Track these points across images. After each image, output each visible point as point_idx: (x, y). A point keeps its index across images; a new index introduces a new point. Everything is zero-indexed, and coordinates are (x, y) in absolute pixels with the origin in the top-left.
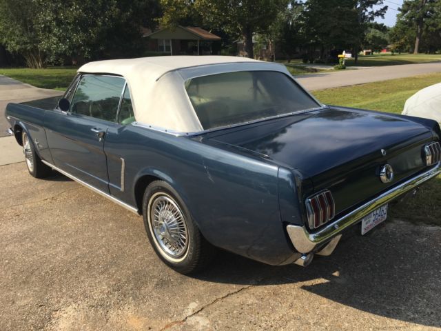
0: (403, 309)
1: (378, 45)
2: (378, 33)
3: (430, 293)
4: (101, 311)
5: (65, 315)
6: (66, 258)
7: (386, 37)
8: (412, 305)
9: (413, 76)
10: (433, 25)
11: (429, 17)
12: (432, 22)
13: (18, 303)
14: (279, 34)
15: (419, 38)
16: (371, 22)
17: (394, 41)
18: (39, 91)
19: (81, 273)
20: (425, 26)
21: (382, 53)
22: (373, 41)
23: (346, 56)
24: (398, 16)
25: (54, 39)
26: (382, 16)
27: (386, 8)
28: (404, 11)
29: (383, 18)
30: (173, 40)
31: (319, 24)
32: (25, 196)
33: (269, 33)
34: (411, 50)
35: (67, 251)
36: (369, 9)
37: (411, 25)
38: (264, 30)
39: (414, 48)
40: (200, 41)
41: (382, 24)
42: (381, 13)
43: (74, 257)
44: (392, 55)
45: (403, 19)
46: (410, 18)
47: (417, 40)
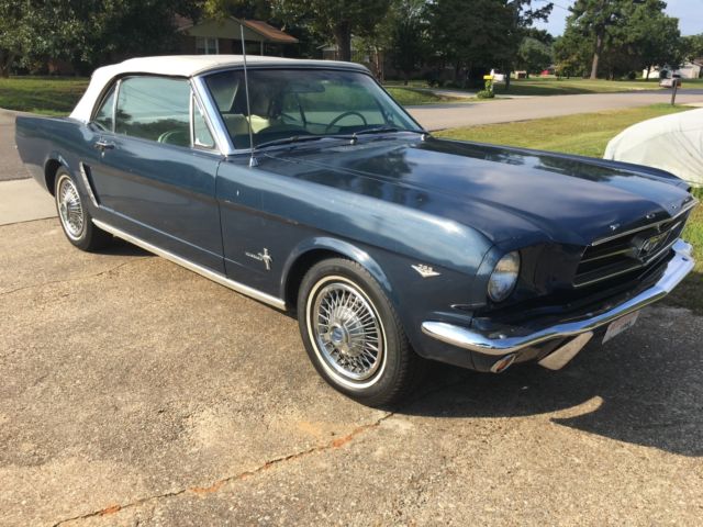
0: (665, 404)
1: (537, 63)
2: (537, 45)
3: (695, 386)
4: (252, 416)
5: (202, 422)
6: (170, 351)
7: (549, 51)
8: (676, 400)
9: (596, 111)
10: (620, 36)
11: (614, 23)
12: (618, 31)
13: (125, 410)
14: (391, 38)
15: (599, 55)
16: (528, 27)
17: (561, 58)
18: (8, 114)
19: (202, 370)
20: (608, 38)
21: (542, 76)
22: (531, 58)
23: (495, 77)
24: (568, 19)
25: (26, 29)
26: (545, 18)
27: (550, 6)
28: (578, 13)
29: (546, 21)
30: (221, 40)
31: (454, 25)
32: (64, 269)
33: (374, 35)
34: (585, 73)
35: (168, 342)
36: (525, 7)
37: (586, 34)
38: (368, 31)
39: (590, 69)
40: (265, 44)
41: (545, 31)
42: (543, 14)
43: (183, 350)
44: (558, 80)
45: (575, 24)
46: (586, 23)
47: (596, 58)
